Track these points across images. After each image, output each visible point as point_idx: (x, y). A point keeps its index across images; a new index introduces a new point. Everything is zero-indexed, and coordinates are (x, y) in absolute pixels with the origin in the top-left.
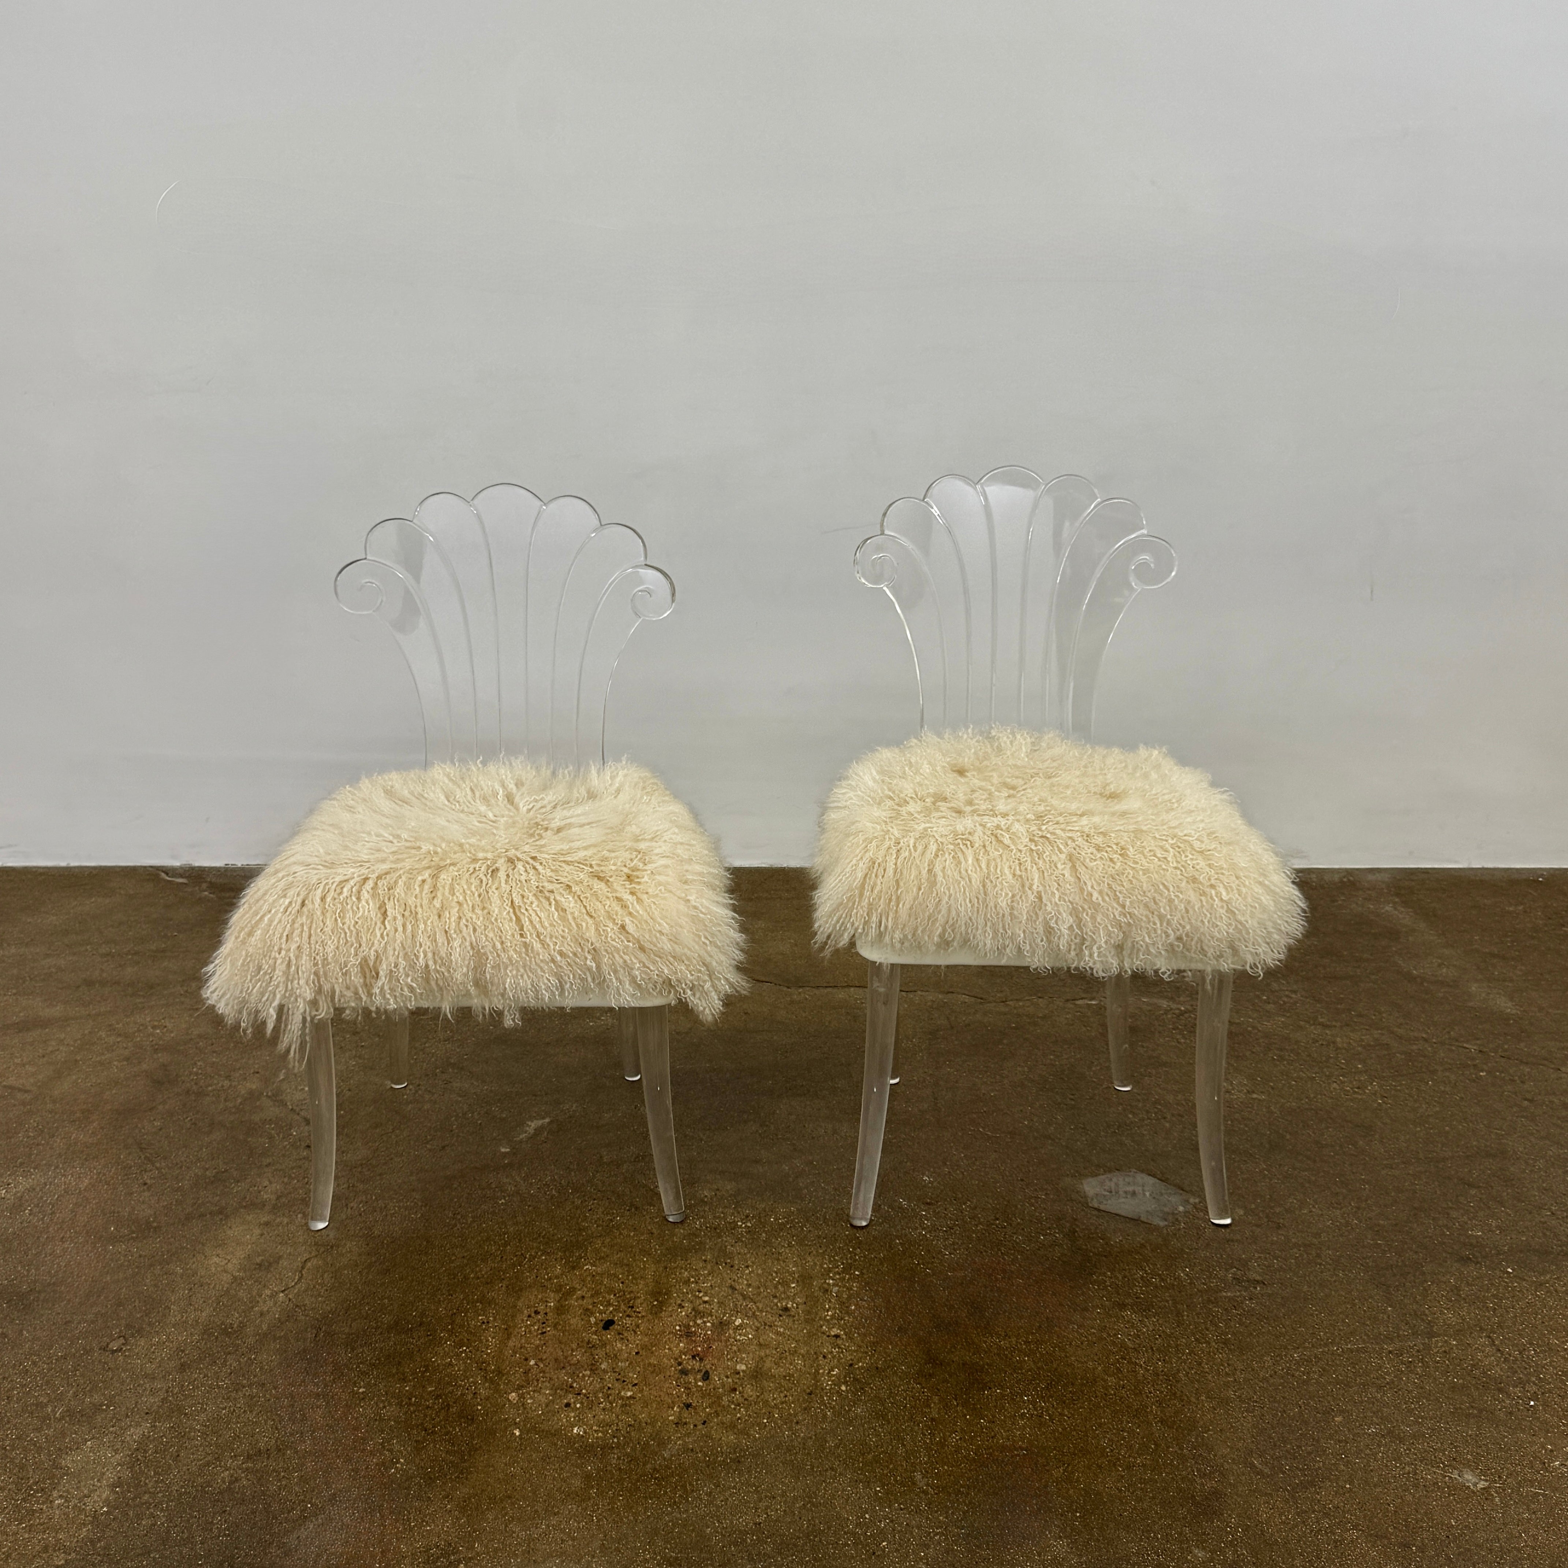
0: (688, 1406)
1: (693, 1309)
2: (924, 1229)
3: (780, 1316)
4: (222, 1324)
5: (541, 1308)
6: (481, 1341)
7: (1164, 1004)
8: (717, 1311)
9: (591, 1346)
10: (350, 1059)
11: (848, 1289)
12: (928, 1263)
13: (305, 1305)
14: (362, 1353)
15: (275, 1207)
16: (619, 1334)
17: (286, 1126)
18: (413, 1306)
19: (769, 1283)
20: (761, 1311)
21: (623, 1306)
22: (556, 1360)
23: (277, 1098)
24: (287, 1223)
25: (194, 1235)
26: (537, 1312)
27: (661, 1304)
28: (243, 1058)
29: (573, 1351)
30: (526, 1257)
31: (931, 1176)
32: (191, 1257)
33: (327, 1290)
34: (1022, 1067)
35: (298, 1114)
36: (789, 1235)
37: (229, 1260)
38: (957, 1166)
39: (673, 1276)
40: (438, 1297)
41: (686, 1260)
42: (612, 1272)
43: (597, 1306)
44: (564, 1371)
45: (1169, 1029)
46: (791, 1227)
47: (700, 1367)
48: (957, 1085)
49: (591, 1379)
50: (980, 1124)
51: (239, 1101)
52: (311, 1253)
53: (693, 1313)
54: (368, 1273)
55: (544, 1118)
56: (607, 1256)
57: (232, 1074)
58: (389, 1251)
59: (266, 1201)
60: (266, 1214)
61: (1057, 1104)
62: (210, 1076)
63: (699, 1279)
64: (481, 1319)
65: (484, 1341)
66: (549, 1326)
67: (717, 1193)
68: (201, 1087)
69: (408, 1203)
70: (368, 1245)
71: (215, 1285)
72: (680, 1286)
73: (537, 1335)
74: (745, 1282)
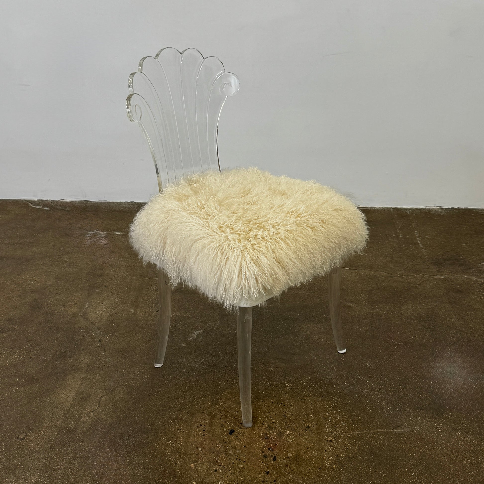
0: (268, 473)
1: (268, 426)
2: (368, 389)
3: (306, 430)
4: (67, 427)
5: (203, 423)
6: (177, 438)
7: (474, 278)
8: (278, 427)
9: (224, 442)
10: (116, 298)
11: (335, 418)
12: (370, 407)
13: (102, 419)
14: (127, 442)
15: (87, 370)
16: (237, 437)
17: (90, 330)
18: (148, 421)
19: (300, 414)
20: (298, 428)
21: (238, 424)
22: (210, 448)
23: (85, 317)
24: (92, 379)
25: (53, 383)
26: (201, 425)
28: (69, 297)
29: (217, 444)
30: (195, 398)
31: (371, 363)
32: (52, 394)
33: (111, 412)
34: (410, 309)
35: (95, 325)
36: (309, 391)
37: (68, 396)
38: (382, 359)
39: (259, 409)
40: (158, 416)
41: (264, 402)
42: (232, 406)
43: (227, 423)
44: (214, 454)
45: (476, 292)
46: (309, 387)
47: (272, 454)
48: (381, 318)
49: (225, 458)
50: (391, 337)
51: (69, 318)
52: (103, 393)
53: (268, 427)
54: (128, 404)
55: (200, 330)
56: (230, 398)
57: (65, 304)
58: (136, 393)
59: (83, 367)
60: (83, 374)
61: (426, 329)
62: (56, 305)
63: (270, 411)
64: (177, 428)
65: (179, 438)
66: (206, 432)
67: (277, 369)
68: (52, 310)
69: (144, 370)
70: (127, 390)
71: (63, 408)
72: (262, 414)
73: (201, 436)
74: (290, 413)
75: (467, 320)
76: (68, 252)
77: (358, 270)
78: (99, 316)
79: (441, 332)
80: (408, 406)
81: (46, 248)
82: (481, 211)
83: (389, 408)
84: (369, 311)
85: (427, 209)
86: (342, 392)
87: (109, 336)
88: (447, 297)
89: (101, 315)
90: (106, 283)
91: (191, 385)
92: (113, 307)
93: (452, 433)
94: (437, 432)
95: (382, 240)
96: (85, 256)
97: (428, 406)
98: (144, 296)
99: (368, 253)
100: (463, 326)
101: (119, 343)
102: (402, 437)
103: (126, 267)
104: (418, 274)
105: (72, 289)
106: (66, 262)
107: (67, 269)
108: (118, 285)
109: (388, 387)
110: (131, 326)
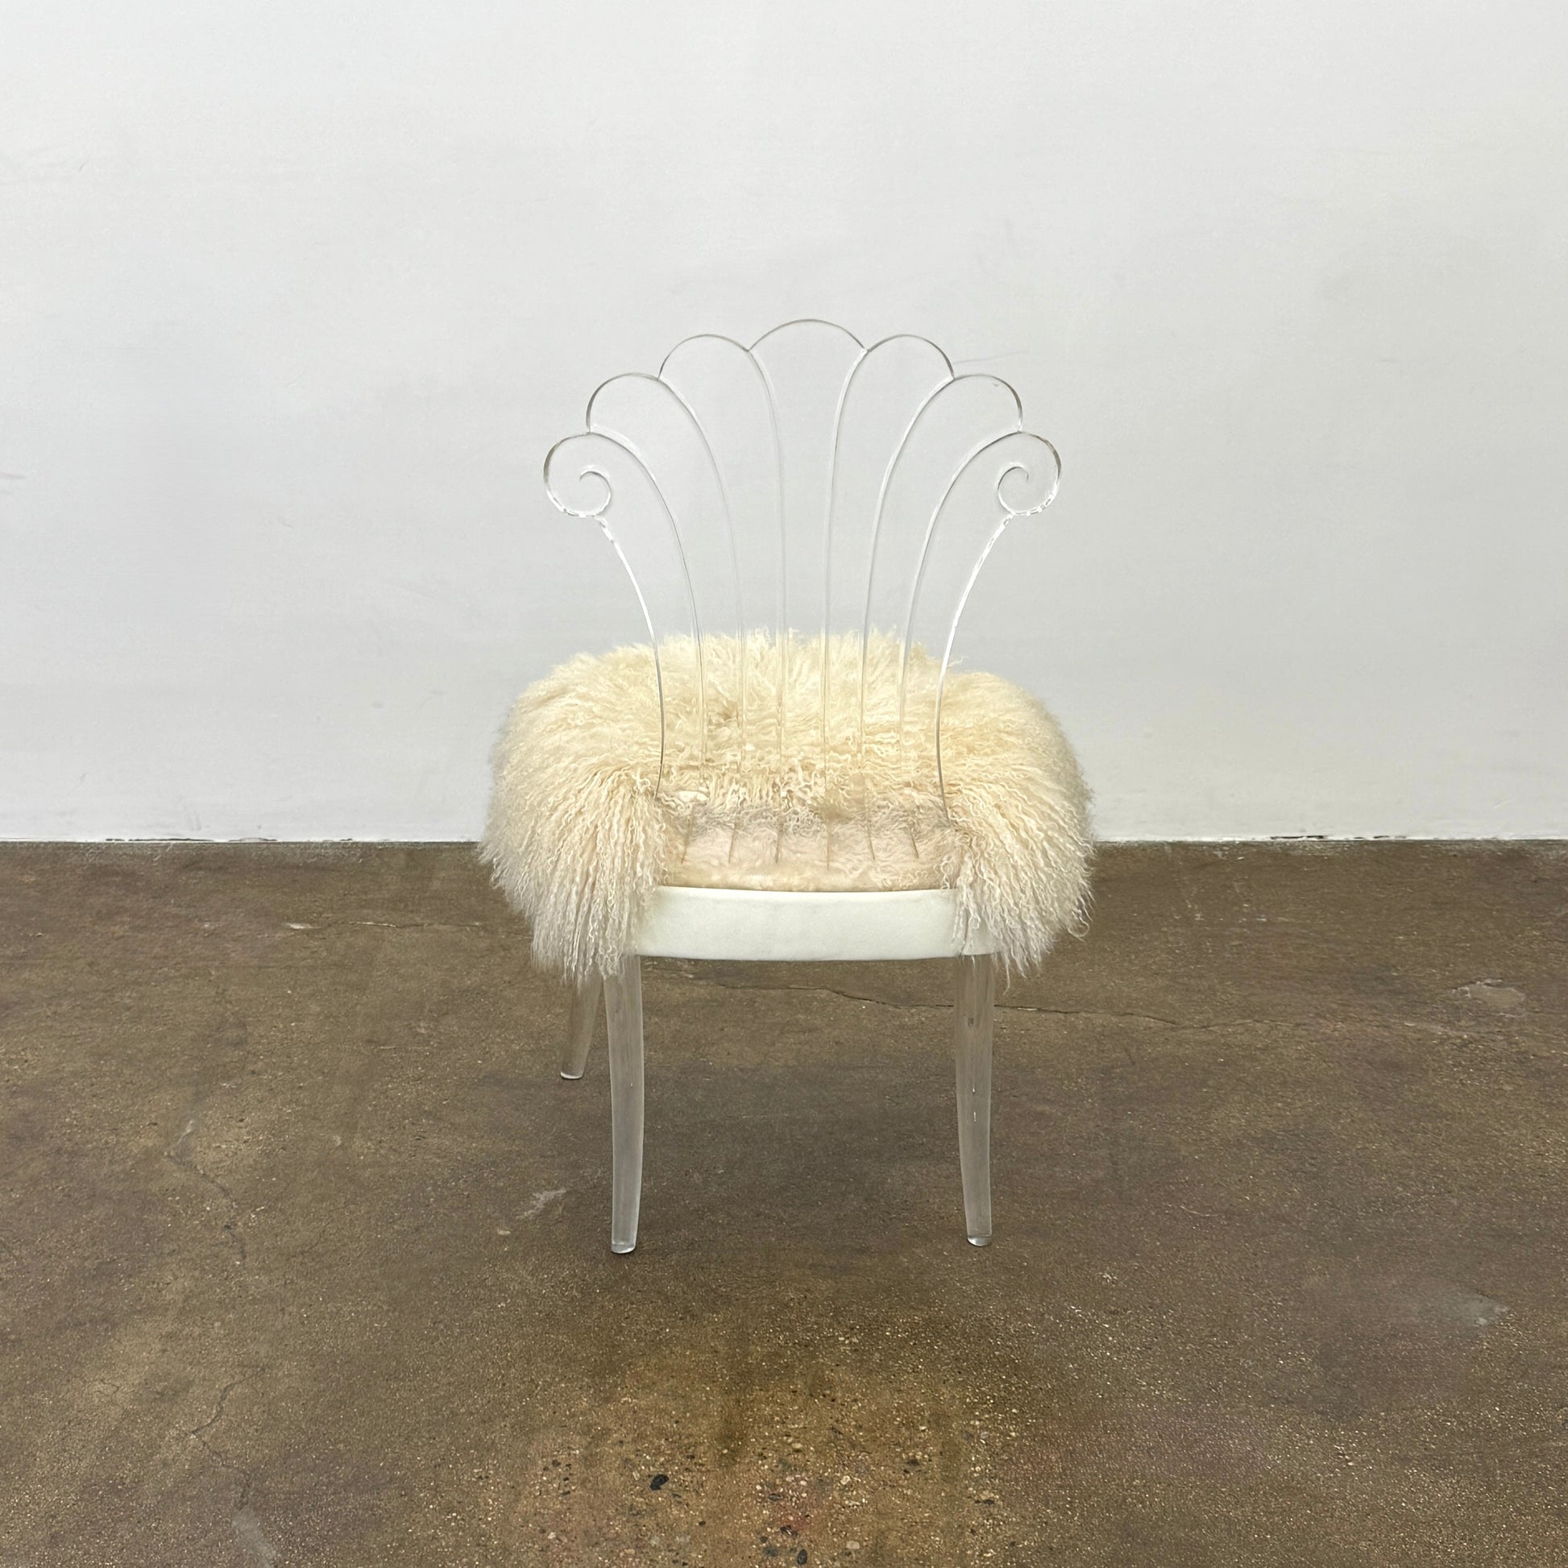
1: (780, 1461)
2: (1108, 1348)
3: (906, 1471)
4: (108, 1478)
5: (562, 1457)
6: (477, 1505)
7: (1439, 1030)
8: (814, 1464)
9: (634, 1512)
10: (284, 1106)
11: (1001, 1433)
13: (226, 1452)
14: (308, 1520)
15: (182, 1311)
16: (675, 1495)
17: (196, 1198)
18: (379, 1455)
19: (887, 1425)
20: (878, 1465)
21: (678, 1456)
22: (586, 1533)
23: (182, 1158)
24: (200, 1335)
25: (68, 1351)
26: (556, 1464)
27: (734, 1453)
28: (134, 1104)
29: (609, 1519)
30: (537, 1385)
31: (1114, 1272)
32: (64, 1382)
33: (257, 1430)
34: (1237, 1119)
35: (213, 1182)
36: (912, 1356)
37: (118, 1388)
38: (1152, 1259)
39: (749, 1413)
40: (415, 1440)
41: (768, 1391)
42: (662, 1407)
43: (642, 1456)
44: (598, 1549)
45: (1448, 1066)
46: (915, 1344)
47: (794, 1544)
48: (1145, 1144)
49: (637, 1560)
50: (1181, 1199)
51: (130, 1163)
52: (233, 1377)
53: (780, 1467)
54: (314, 1406)
55: (556, 1188)
56: (654, 1383)
57: (120, 1124)
58: (343, 1375)
59: (169, 1304)
60: (170, 1323)
61: (1292, 1172)
62: (90, 1129)
63: (787, 1418)
64: (477, 1473)
65: (482, 1504)
66: (574, 1484)
67: (808, 1294)
68: (77, 1144)
69: (369, 1307)
70: (314, 1366)
71: (99, 1422)
72: (759, 1428)
73: (558, 1496)
74: (853, 1423)
75: (1424, 1144)
76: (136, 979)
77: (1066, 1013)
78: (227, 1155)
79: (1339, 1182)
80: (1242, 1395)
81: (65, 971)
82: (1448, 847)
83: (1178, 1400)
84: (1106, 1126)
85: (1278, 844)
86: (1022, 1358)
87: (257, 1214)
88: (1355, 1082)
89: (236, 1153)
90: (255, 1063)
91: (525, 1346)
92: (274, 1129)
93: (1391, 1469)
94: (1342, 1469)
95: (1140, 930)
96: (189, 991)
97: (1309, 1392)
98: (375, 1098)
100: (1410, 1162)
101: (293, 1232)
103: (321, 1018)
104: (1258, 1021)
105: (144, 1084)
106: (129, 1009)
107: (129, 1026)
108: (292, 1069)
109: (1175, 1339)
110: (331, 1181)
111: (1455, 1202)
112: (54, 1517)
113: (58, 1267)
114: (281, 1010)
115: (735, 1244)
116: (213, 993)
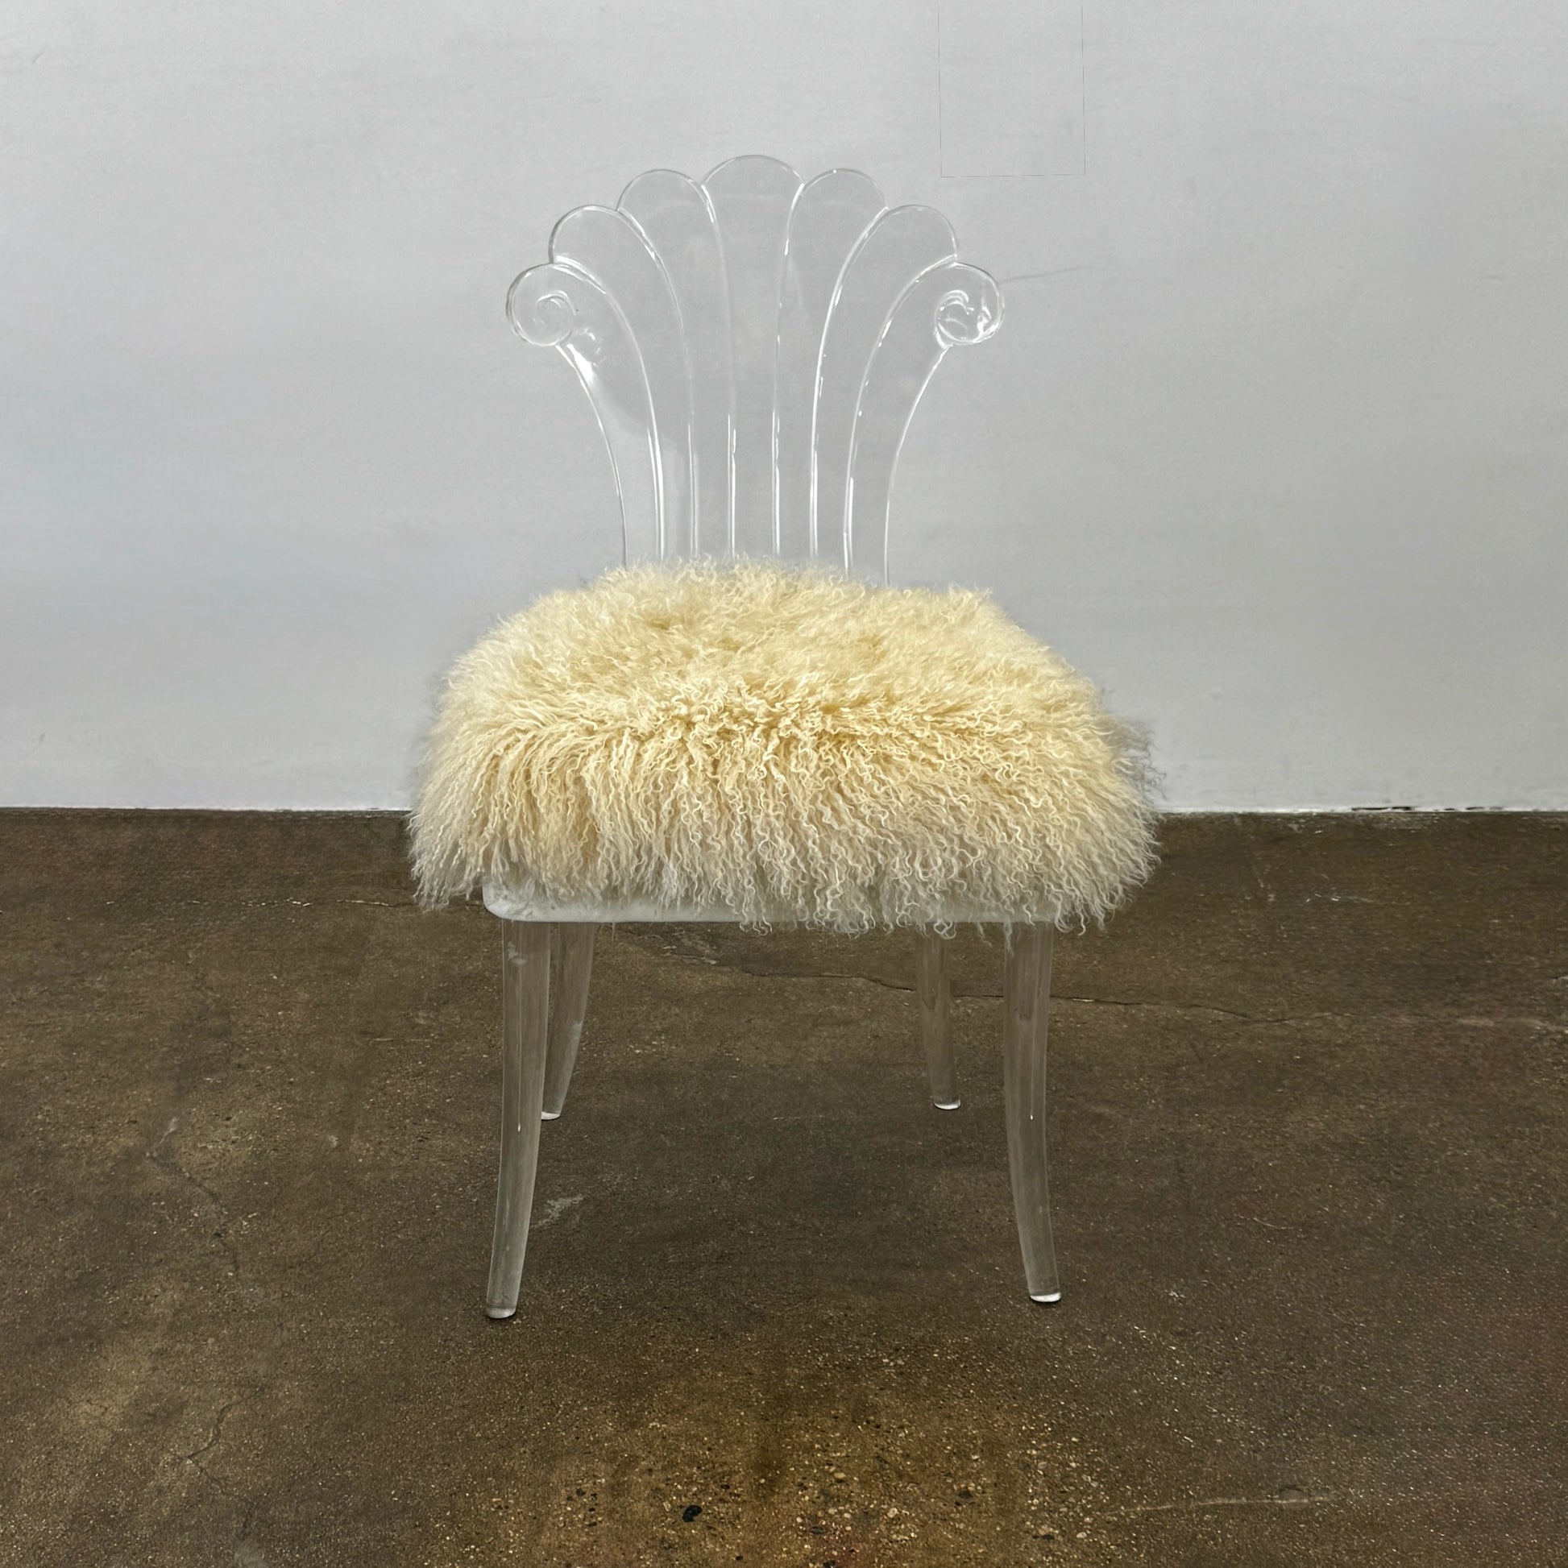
1: (822, 1492)
2: (1175, 1373)
3: (958, 1504)
4: (100, 1507)
5: (587, 1485)
6: (497, 1537)
7: (1537, 1024)
8: (859, 1495)
9: (665, 1545)
10: (274, 1103)
11: (1061, 1464)
12: (1186, 1426)
13: (226, 1478)
14: (316, 1551)
15: (172, 1327)
16: (709, 1528)
17: (182, 1203)
18: (390, 1482)
19: (937, 1453)
20: (928, 1497)
21: (712, 1486)
23: (167, 1160)
24: (192, 1352)
25: (50, 1369)
26: (581, 1493)
27: (772, 1482)
28: (111, 1100)
29: (639, 1553)
30: (559, 1408)
31: (1181, 1290)
32: (48, 1403)
33: (257, 1455)
34: (1315, 1122)
35: (200, 1186)
36: (963, 1380)
37: (106, 1409)
38: (1222, 1275)
39: (787, 1440)
40: (428, 1467)
41: (807, 1416)
42: (693, 1432)
43: (672, 1485)
45: (1547, 1064)
46: (965, 1367)
48: (1214, 1149)
50: (1254, 1210)
51: (109, 1164)
52: (230, 1398)
53: (822, 1498)
54: (319, 1430)
55: (573, 1195)
56: (683, 1407)
57: (97, 1122)
58: (348, 1396)
59: (158, 1318)
60: (159, 1339)
61: (1375, 1181)
62: (64, 1127)
63: (828, 1445)
64: (496, 1502)
65: (503, 1536)
66: (601, 1515)
67: (848, 1313)
68: (51, 1143)
69: (374, 1323)
70: (317, 1387)
71: (87, 1446)
72: (799, 1456)
73: (583, 1528)
74: (900, 1452)
75: (1521, 1151)
76: (108, 963)
77: (1126, 1004)
78: (214, 1157)
79: (1427, 1192)
80: (1321, 1424)
81: (30, 952)
82: (1549, 820)
83: (1252, 1429)
84: (1171, 1129)
85: (1360, 815)
86: (1082, 1383)
87: (250, 1221)
89: (224, 1155)
90: (241, 1055)
91: (544, 1367)
92: (264, 1128)
95: (1207, 912)
96: (166, 976)
98: (373, 1095)
99: (1159, 953)
100: (1505, 1170)
101: (289, 1241)
102: (1305, 1523)
103: (311, 1006)
104: (1338, 1015)
105: (121, 1078)
106: (100, 995)
107: (102, 1014)
108: (281, 1062)
109: (1249, 1363)
110: (328, 1186)
111: (1554, 1214)
112: (42, 1548)
113: (35, 1277)
114: (266, 998)
115: (769, 1257)
116: (192, 978)
